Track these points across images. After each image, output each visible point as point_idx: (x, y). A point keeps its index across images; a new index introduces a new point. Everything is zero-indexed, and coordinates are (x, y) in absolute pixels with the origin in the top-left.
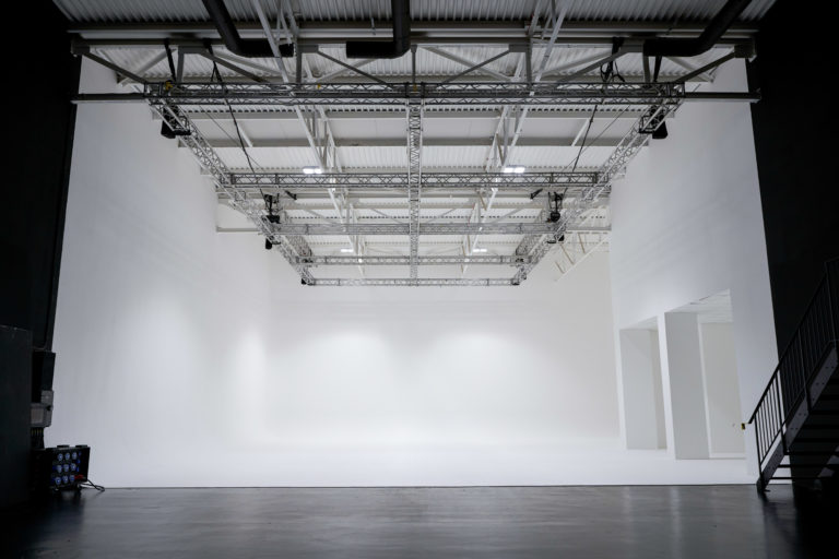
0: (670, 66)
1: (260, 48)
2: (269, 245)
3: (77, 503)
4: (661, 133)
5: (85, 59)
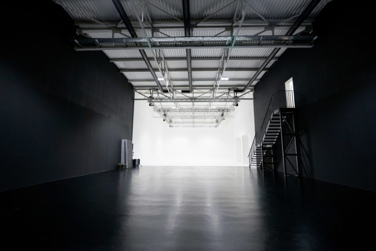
1: (166, 91)
2: (164, 120)
3: (138, 168)
5: (135, 92)
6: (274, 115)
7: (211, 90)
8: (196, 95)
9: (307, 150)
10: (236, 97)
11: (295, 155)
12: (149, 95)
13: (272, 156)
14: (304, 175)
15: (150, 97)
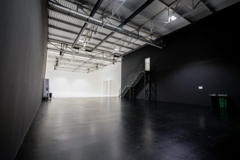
0: (115, 58)
4: (114, 64)
5: (49, 43)
6: (141, 73)
7: (102, 53)
8: (93, 54)
9: (154, 89)
10: (114, 59)
11: (148, 91)
12: (60, 48)
13: (133, 91)
14: (152, 99)
15: (62, 49)
